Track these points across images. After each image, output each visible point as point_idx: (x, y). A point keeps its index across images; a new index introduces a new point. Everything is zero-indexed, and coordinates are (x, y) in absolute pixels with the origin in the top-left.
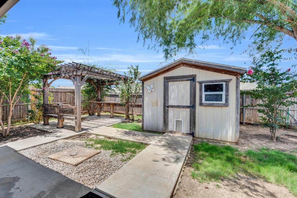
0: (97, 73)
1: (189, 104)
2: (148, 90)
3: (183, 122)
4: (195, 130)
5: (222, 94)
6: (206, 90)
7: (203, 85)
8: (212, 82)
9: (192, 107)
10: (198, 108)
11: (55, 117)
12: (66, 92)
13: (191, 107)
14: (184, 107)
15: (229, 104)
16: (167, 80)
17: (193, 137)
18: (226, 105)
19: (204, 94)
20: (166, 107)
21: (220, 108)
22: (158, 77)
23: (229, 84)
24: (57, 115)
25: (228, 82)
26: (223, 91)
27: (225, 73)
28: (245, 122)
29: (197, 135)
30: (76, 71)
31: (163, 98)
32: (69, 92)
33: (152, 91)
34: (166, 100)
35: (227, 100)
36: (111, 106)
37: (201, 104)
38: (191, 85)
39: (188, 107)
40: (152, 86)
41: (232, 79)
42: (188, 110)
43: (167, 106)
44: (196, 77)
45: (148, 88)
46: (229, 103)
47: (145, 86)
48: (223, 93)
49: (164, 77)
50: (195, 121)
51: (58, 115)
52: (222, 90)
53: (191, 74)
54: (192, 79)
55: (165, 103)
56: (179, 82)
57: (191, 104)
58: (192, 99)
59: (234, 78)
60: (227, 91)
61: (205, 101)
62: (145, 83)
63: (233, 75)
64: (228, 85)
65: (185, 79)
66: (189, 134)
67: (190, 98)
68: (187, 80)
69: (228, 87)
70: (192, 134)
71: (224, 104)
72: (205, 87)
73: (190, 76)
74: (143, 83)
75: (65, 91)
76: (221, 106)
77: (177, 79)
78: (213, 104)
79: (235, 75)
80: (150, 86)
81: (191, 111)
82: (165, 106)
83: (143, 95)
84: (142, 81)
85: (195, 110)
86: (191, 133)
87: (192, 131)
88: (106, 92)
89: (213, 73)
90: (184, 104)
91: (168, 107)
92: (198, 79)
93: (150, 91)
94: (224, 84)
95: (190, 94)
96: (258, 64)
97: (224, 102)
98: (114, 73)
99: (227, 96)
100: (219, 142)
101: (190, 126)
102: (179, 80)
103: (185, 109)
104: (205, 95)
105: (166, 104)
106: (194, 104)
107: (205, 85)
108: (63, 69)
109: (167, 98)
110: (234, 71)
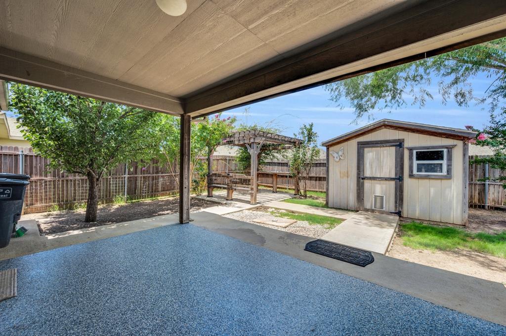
0: (271, 138)
1: (393, 176)
2: (335, 158)
3: (384, 197)
4: (402, 208)
5: (442, 164)
6: (418, 158)
7: (415, 152)
8: (428, 149)
9: (399, 179)
10: (407, 181)
11: (224, 188)
12: (218, 160)
13: (396, 179)
14: (386, 179)
15: (453, 176)
16: (362, 146)
17: (400, 216)
18: (449, 176)
19: (415, 163)
20: (361, 179)
21: (440, 181)
22: (349, 142)
23: (453, 151)
24: (226, 186)
25: (451, 148)
26: (443, 160)
27: (447, 137)
28: (488, 206)
29: (405, 214)
30: (254, 138)
31: (356, 168)
32: (222, 159)
33: (340, 159)
34: (361, 170)
35: (449, 171)
36: (274, 177)
37: (411, 176)
38: (396, 152)
39: (392, 179)
40: (340, 153)
41: (456, 145)
42: (393, 183)
43: (363, 177)
44: (403, 142)
45: (335, 155)
46: (452, 174)
47: (330, 152)
48: (444, 162)
49: (358, 142)
50: (403, 198)
51: (228, 186)
52: (442, 158)
53: (397, 138)
54: (399, 144)
55: (358, 174)
56: (379, 148)
57: (396, 175)
58: (398, 169)
59: (460, 143)
60: (450, 159)
61: (417, 172)
62: (331, 149)
63: (458, 140)
64: (451, 152)
65: (388, 144)
66: (393, 213)
67: (396, 168)
68: (391, 146)
69: (451, 155)
70: (399, 214)
71: (446, 176)
72: (417, 155)
73: (395, 141)
74: (328, 149)
75: (218, 158)
76: (441, 179)
77: (377, 145)
78: (429, 175)
79: (462, 140)
80: (337, 153)
81: (396, 184)
82: (358, 178)
83: (328, 164)
84: (326, 146)
85: (403, 183)
86: (397, 211)
87: (398, 209)
88: (264, 159)
89: (428, 136)
90: (387, 176)
91: (363, 179)
92: (407, 144)
93: (338, 160)
94: (445, 150)
95: (396, 162)
96: (499, 123)
97: (444, 172)
98: (279, 136)
99: (449, 166)
100: (439, 223)
101: (396, 202)
102: (379, 145)
103: (387, 182)
104: (418, 164)
105: (361, 175)
106: (400, 176)
107: (417, 152)
108: (237, 135)
109: (362, 167)
110: (460, 134)
